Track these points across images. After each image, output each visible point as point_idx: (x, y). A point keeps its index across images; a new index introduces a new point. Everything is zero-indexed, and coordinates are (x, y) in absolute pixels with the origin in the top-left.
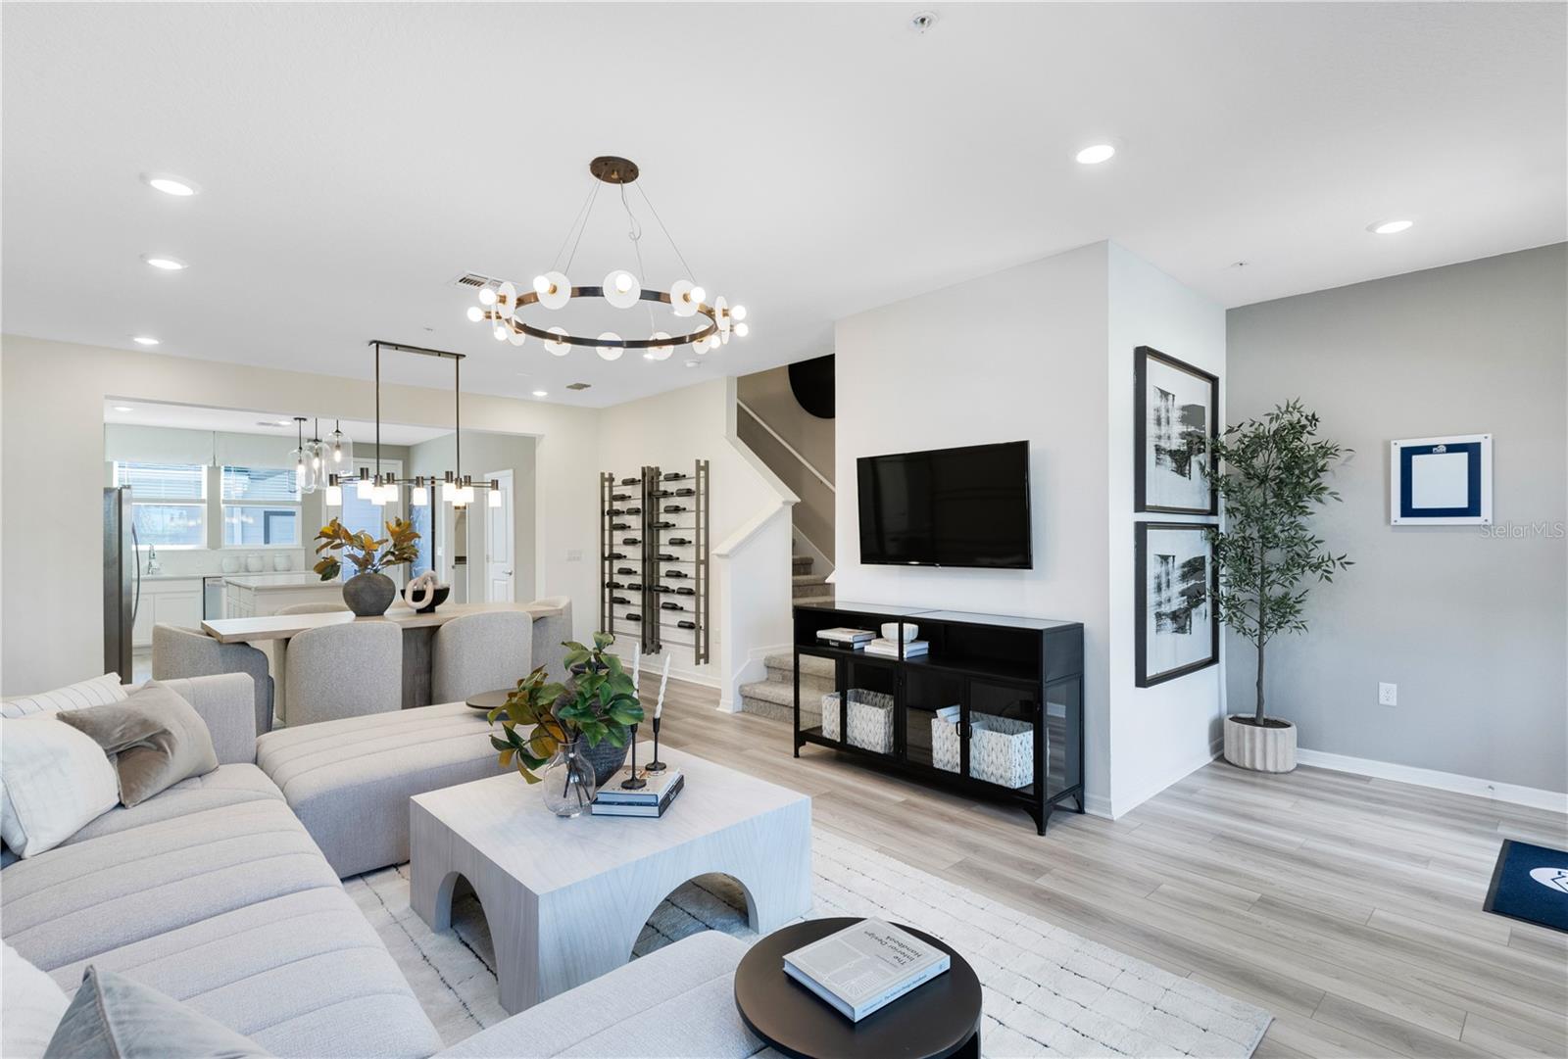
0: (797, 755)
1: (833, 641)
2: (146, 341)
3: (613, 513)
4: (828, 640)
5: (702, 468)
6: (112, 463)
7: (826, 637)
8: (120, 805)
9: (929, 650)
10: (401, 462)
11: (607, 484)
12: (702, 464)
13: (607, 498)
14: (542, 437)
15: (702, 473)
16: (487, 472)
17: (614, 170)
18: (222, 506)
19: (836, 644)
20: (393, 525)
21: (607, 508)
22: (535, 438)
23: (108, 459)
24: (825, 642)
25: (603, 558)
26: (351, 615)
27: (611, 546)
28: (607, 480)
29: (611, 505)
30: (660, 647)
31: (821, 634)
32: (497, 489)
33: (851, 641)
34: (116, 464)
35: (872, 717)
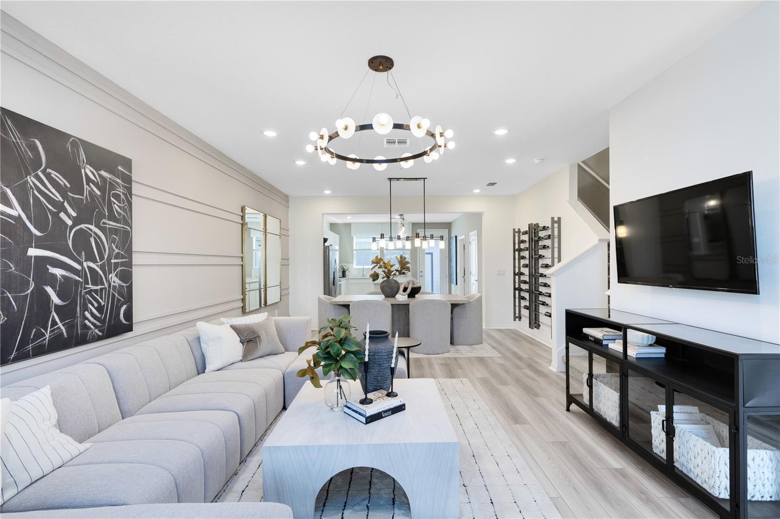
0: (568, 410)
1: (591, 336)
2: (327, 192)
3: (520, 250)
4: (588, 335)
5: (556, 222)
6: (353, 237)
7: (588, 333)
8: (241, 361)
9: (666, 354)
10: (447, 230)
11: (517, 234)
12: (556, 219)
13: (517, 242)
14: (484, 212)
15: (556, 225)
16: (471, 232)
18: (385, 251)
19: (593, 339)
20: (399, 257)
21: (517, 247)
22: (481, 214)
23: (352, 235)
24: (586, 337)
25: (515, 274)
26: (383, 296)
27: (519, 268)
28: (517, 232)
29: (519, 246)
30: (539, 326)
31: (586, 330)
32: (443, 240)
33: (602, 338)
34: (354, 237)
35: (610, 397)
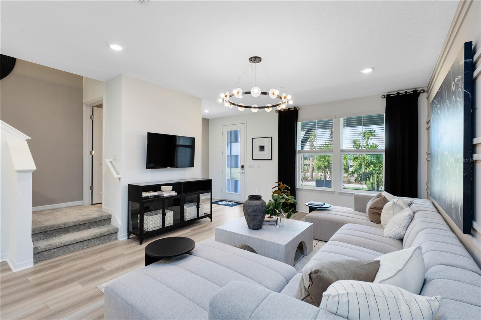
17: (256, 59)
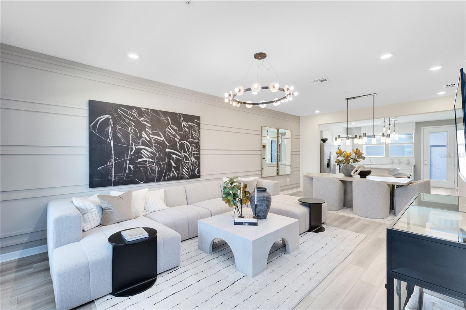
20: (355, 149)
